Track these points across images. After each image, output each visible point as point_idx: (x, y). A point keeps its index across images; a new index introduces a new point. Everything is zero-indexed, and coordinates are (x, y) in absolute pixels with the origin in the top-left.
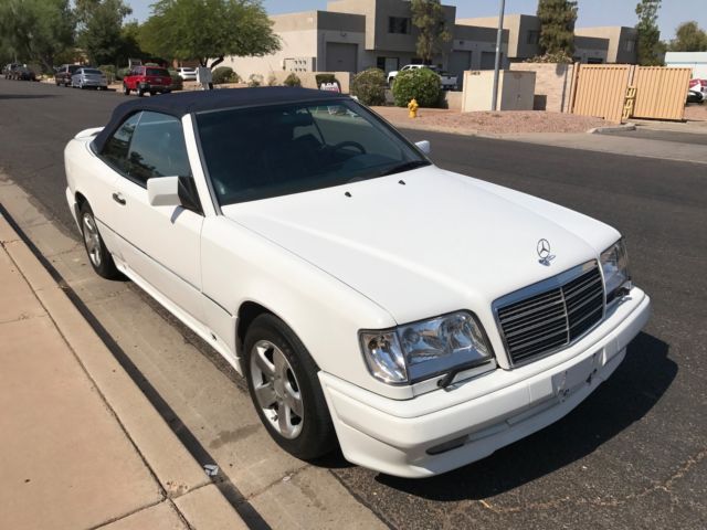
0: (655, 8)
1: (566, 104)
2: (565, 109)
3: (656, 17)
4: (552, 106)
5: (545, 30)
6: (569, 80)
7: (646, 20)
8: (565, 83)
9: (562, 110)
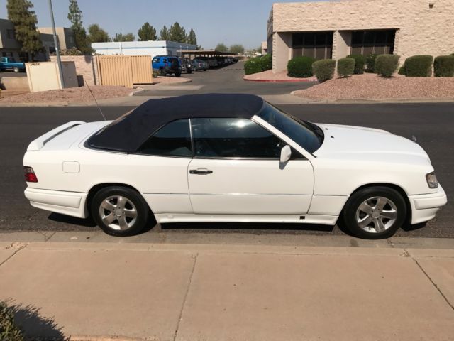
0: (80, 16)
1: (97, 80)
2: (97, 83)
3: (81, 22)
4: (89, 81)
5: (18, 29)
6: (95, 65)
7: (76, 23)
8: (93, 67)
9: (95, 84)
